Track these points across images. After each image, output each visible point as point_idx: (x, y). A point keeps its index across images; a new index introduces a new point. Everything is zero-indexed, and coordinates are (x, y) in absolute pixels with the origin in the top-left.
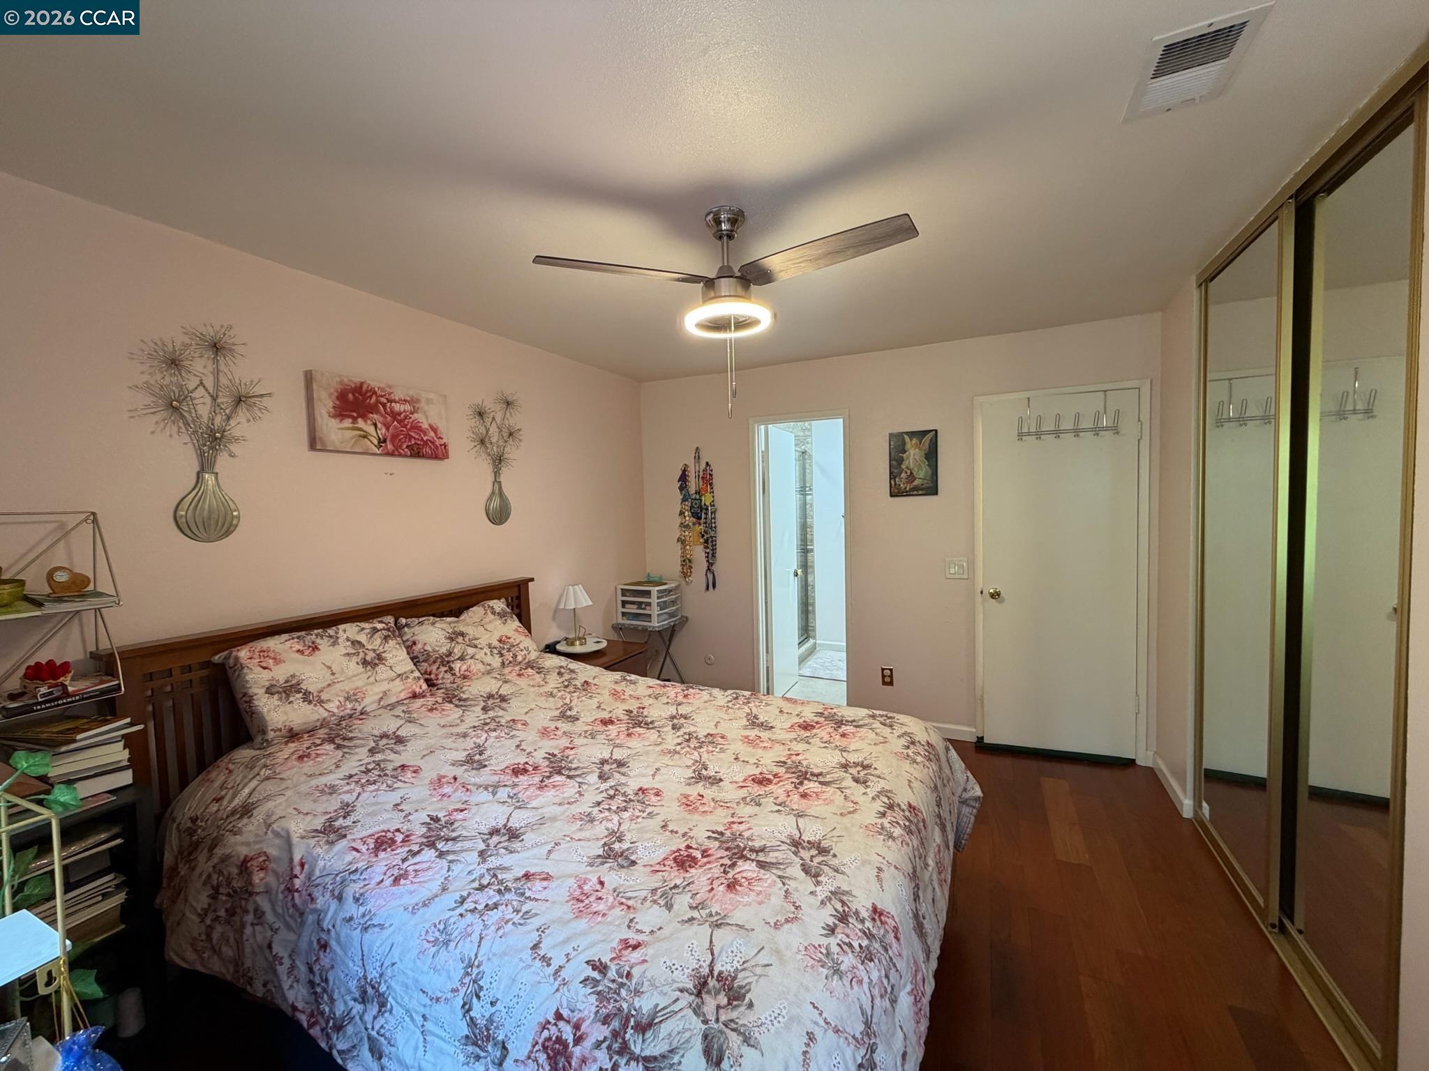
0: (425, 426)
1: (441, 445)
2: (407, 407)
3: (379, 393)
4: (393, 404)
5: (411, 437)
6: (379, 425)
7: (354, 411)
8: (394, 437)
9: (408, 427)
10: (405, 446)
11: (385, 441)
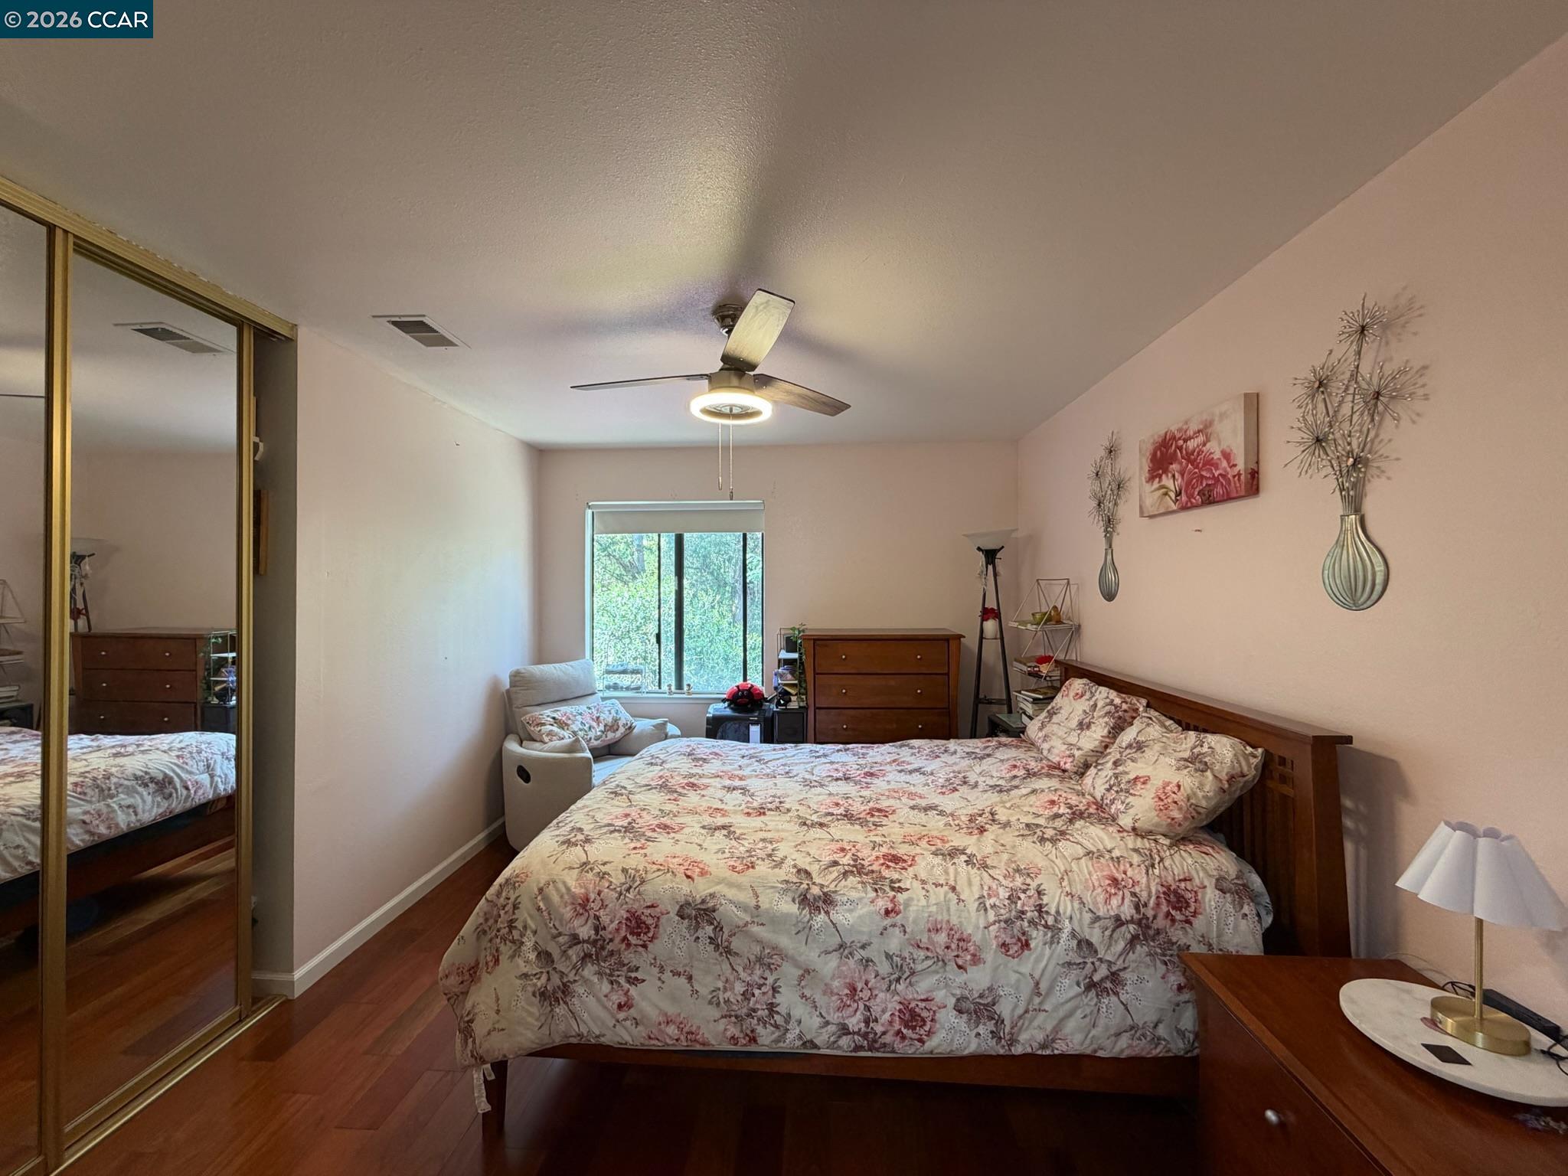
0: (1217, 455)
1: (1234, 477)
2: (1201, 439)
3: (1178, 435)
4: (1189, 442)
5: (1202, 477)
6: (1177, 475)
7: (1158, 470)
8: (1188, 483)
9: (1201, 465)
10: (1196, 493)
11: (1180, 493)
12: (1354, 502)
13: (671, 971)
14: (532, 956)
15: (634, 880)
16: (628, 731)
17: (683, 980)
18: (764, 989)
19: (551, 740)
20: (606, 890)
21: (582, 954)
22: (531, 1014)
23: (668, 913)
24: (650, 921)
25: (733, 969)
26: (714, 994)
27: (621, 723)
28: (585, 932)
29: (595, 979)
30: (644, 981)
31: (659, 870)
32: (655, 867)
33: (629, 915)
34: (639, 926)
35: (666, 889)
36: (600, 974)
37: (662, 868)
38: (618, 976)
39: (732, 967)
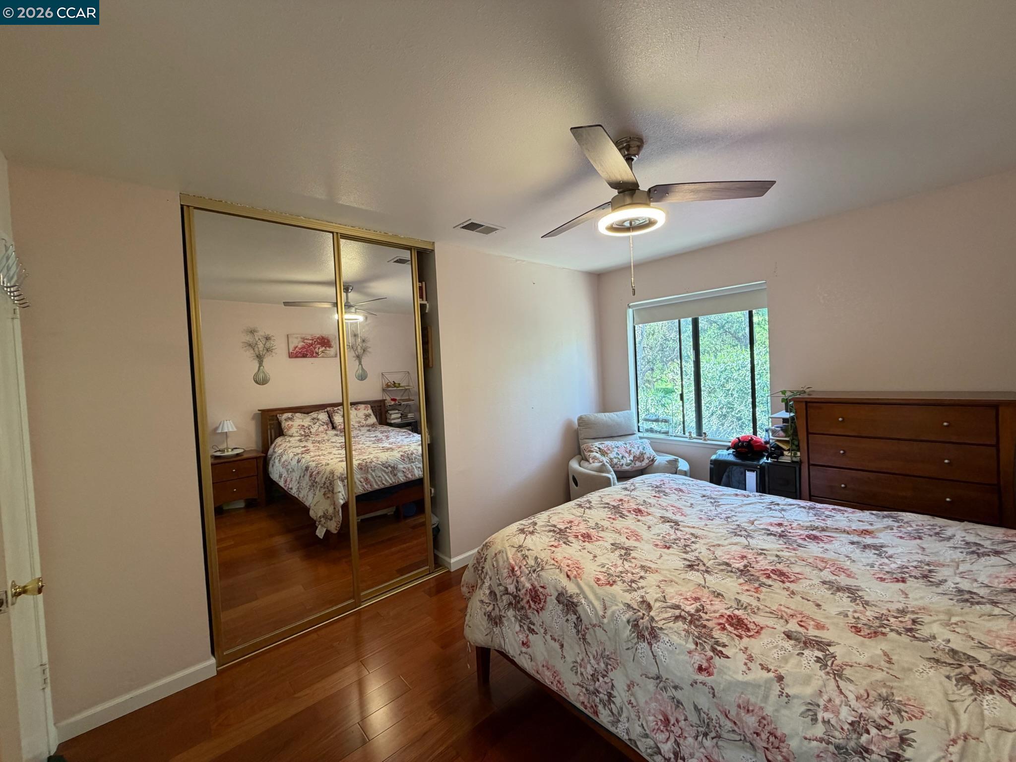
13: (551, 636)
14: (487, 592)
15: (539, 566)
16: (651, 463)
17: (557, 646)
18: (606, 680)
19: (593, 462)
20: (524, 567)
21: (509, 602)
22: (483, 625)
23: (551, 596)
24: (541, 597)
25: (587, 654)
26: (575, 665)
27: (646, 457)
28: (512, 588)
29: (513, 619)
30: (537, 634)
31: (553, 565)
32: (553, 562)
33: (532, 588)
34: (536, 596)
35: (553, 578)
36: (515, 617)
37: (556, 564)
38: (524, 624)
39: (586, 652)
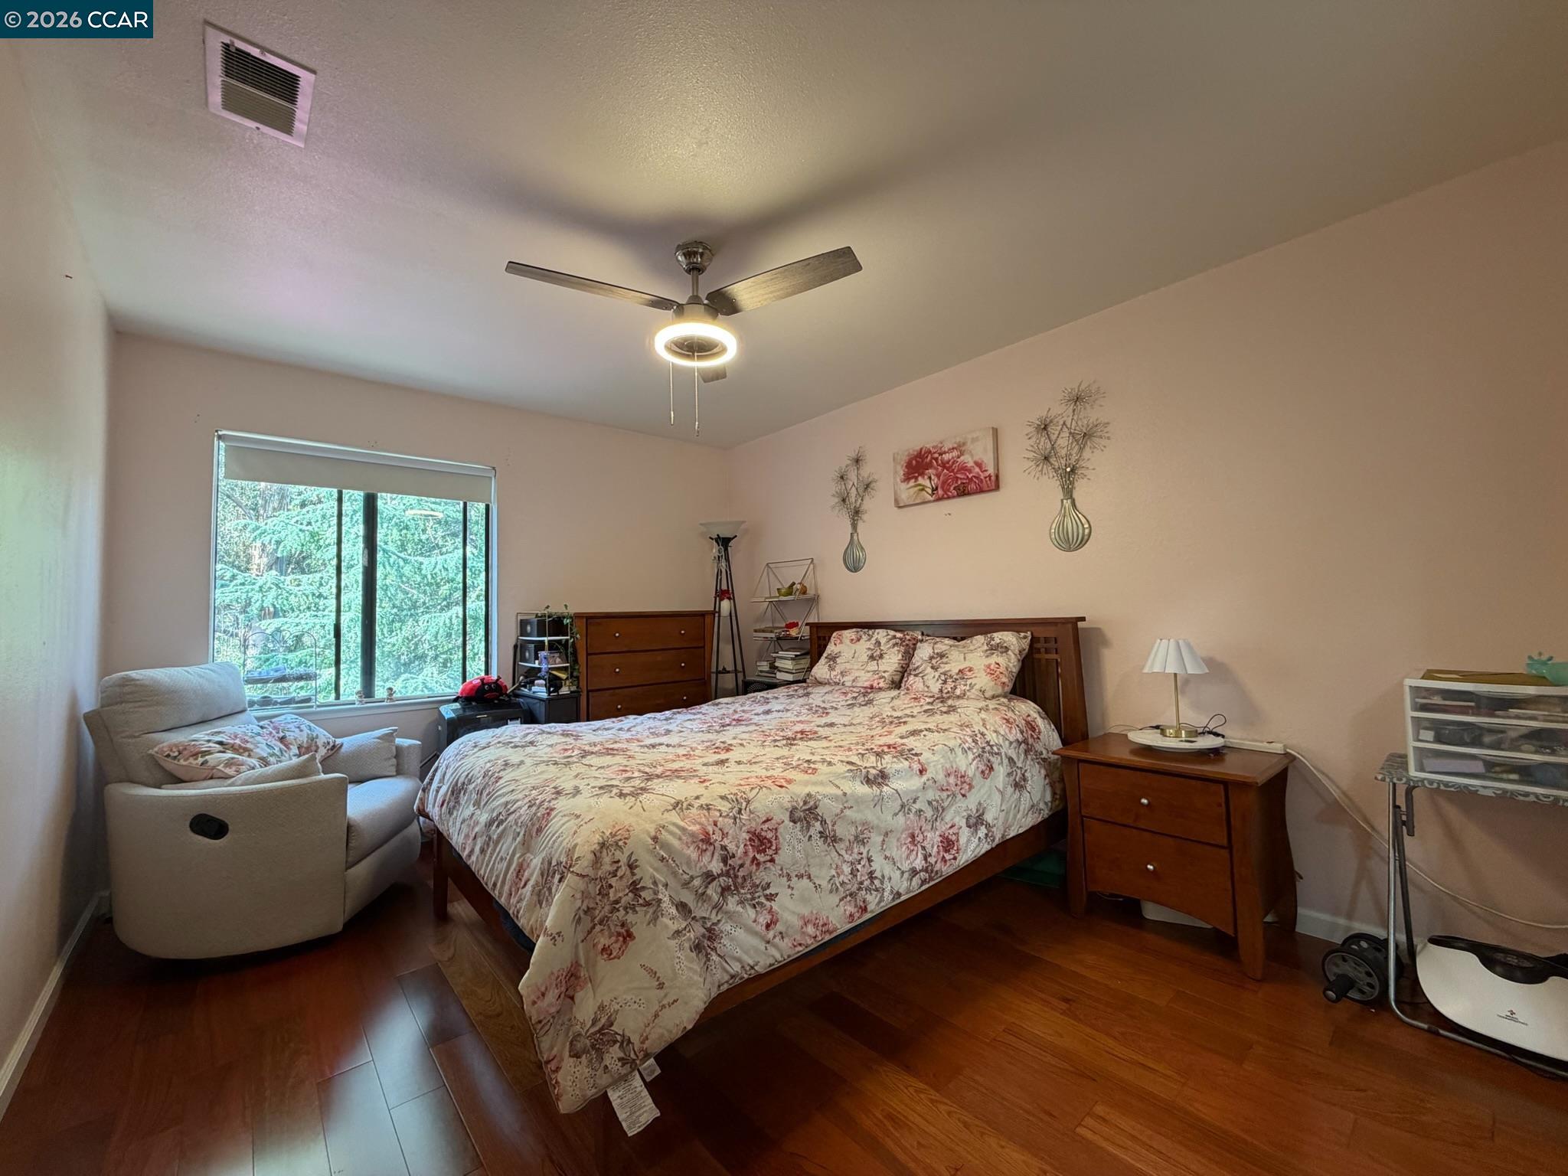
0: (971, 464)
1: (986, 478)
2: (955, 453)
3: (933, 450)
4: (944, 456)
5: (957, 478)
6: (933, 477)
7: (915, 473)
8: (944, 483)
9: (955, 471)
10: (952, 488)
11: (937, 489)
12: (1069, 493)
13: (796, 876)
14: (673, 911)
15: (740, 805)
17: (805, 880)
18: (862, 863)
20: (721, 819)
21: (719, 890)
22: (695, 972)
23: (783, 822)
24: (770, 835)
25: (840, 855)
26: (832, 882)
27: (320, 743)
28: (716, 866)
29: (739, 908)
30: (777, 894)
33: (751, 836)
34: (762, 842)
35: (770, 803)
36: (741, 902)
38: (759, 897)
39: (838, 853)
